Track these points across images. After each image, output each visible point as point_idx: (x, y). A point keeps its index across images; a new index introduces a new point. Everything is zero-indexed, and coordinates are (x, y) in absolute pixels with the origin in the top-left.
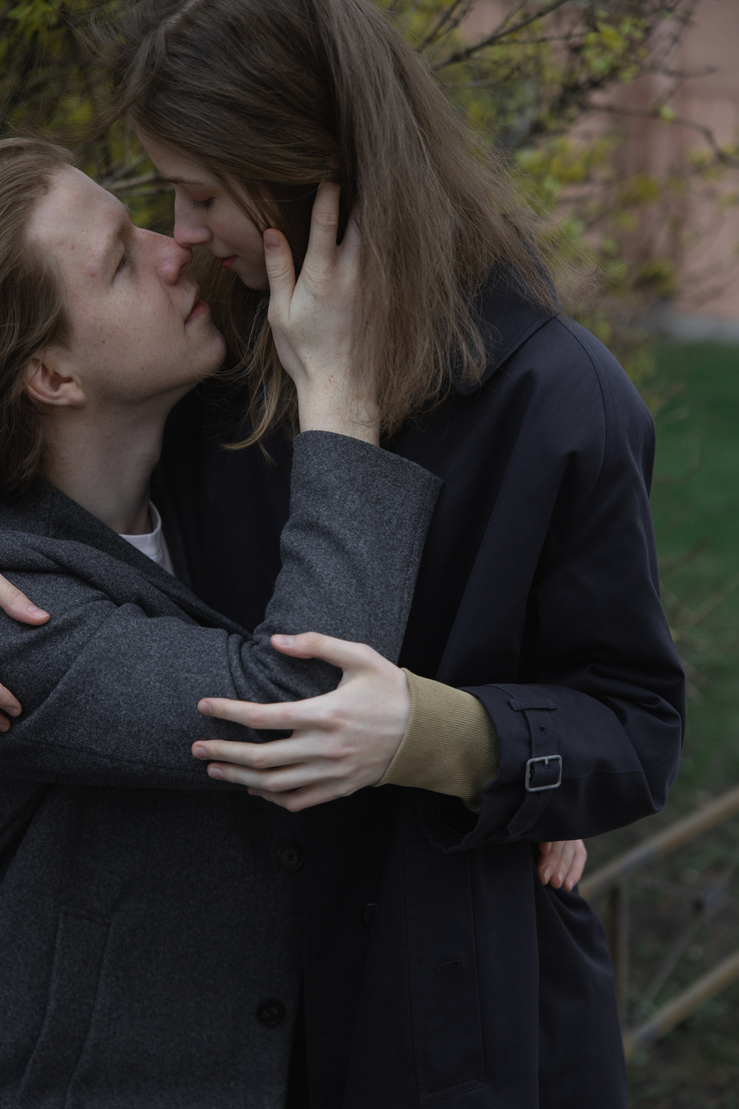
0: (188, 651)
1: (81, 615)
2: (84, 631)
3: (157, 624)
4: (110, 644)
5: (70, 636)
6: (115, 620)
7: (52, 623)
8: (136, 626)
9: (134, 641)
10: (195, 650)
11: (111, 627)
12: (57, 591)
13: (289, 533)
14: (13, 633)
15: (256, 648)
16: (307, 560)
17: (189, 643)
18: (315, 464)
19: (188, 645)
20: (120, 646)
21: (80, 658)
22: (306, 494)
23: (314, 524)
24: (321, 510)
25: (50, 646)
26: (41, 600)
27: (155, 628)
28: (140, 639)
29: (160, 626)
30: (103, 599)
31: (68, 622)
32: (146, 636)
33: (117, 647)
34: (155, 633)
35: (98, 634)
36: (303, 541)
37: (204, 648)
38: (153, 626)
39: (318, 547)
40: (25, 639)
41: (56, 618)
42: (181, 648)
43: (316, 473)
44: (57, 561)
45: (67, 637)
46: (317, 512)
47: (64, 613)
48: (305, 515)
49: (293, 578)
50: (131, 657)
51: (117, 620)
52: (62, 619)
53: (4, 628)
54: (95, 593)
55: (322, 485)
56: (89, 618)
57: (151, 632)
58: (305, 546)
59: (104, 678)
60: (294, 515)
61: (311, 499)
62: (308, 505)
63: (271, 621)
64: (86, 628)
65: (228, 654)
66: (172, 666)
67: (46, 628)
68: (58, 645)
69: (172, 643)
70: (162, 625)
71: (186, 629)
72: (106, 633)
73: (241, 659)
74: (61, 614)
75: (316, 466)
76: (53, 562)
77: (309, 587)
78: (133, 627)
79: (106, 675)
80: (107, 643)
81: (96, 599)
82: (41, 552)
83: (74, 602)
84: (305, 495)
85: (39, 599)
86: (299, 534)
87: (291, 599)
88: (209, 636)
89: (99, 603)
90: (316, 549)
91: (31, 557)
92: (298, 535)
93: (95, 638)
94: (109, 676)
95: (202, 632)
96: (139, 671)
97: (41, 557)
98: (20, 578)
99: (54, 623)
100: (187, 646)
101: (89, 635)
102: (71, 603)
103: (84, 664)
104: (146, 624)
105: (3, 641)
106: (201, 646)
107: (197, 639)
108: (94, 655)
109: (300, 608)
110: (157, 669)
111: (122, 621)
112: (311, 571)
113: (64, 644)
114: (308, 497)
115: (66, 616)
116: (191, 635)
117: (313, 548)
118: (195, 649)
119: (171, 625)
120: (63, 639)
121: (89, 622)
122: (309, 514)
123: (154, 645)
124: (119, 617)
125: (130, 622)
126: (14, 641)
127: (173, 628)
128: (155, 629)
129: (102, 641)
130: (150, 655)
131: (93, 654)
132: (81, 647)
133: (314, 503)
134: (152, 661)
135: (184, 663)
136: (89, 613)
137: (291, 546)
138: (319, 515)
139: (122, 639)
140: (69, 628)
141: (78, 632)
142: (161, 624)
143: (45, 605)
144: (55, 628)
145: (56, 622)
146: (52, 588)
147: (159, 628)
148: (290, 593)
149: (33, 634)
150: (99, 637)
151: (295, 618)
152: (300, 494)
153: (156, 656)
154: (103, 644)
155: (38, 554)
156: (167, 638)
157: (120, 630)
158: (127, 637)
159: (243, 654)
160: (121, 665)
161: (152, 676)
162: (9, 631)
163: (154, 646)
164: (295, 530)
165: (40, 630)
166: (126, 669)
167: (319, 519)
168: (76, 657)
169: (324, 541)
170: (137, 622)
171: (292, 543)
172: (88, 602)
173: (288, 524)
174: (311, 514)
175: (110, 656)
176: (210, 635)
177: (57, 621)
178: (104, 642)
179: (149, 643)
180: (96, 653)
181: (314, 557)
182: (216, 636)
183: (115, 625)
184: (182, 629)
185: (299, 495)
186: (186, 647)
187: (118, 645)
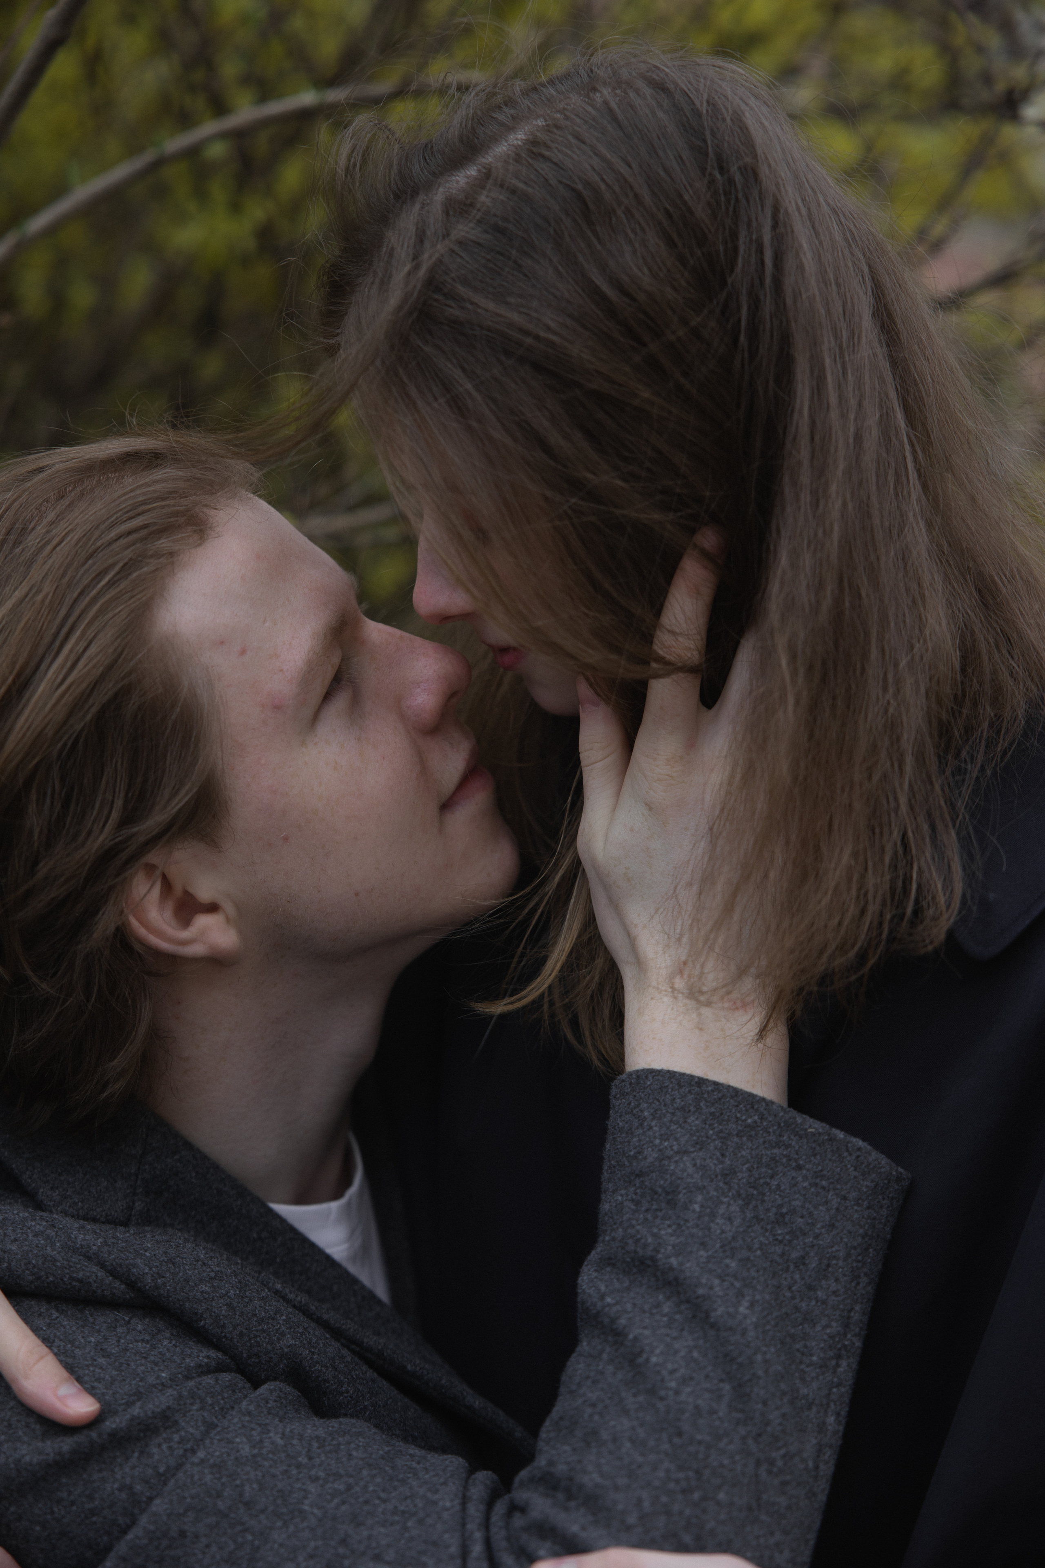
0: (380, 1510)
1: (169, 1408)
2: (172, 1444)
3: (324, 1441)
4: (224, 1480)
5: (142, 1453)
6: (239, 1425)
7: (108, 1423)
8: (280, 1442)
9: (274, 1476)
10: (395, 1511)
11: (230, 1442)
12: (126, 1350)
13: (595, 1274)
14: (26, 1439)
15: (518, 1521)
16: (631, 1336)
17: (384, 1491)
18: (655, 1138)
19: (382, 1495)
20: (242, 1485)
21: (159, 1506)
22: (634, 1197)
23: (648, 1262)
24: (663, 1232)
25: (100, 1471)
26: (91, 1369)
27: (319, 1448)
28: (286, 1471)
29: (329, 1445)
30: (220, 1368)
31: (139, 1424)
32: (299, 1466)
33: (237, 1486)
34: (317, 1461)
35: (201, 1454)
36: (625, 1295)
37: (415, 1506)
38: (315, 1445)
39: (654, 1311)
40: (48, 1454)
41: (116, 1413)
42: (366, 1502)
43: (656, 1156)
44: (131, 1284)
45: (136, 1455)
46: (655, 1236)
47: (133, 1403)
48: (630, 1241)
49: (602, 1373)
50: (263, 1511)
51: (243, 1426)
52: (128, 1417)
53: (10, 1426)
54: (205, 1355)
55: (666, 1180)
56: (184, 1415)
57: (310, 1458)
58: (629, 1306)
59: (204, 1553)
60: (607, 1238)
61: (643, 1209)
62: (637, 1220)
63: (551, 1463)
64: (176, 1437)
65: (464, 1525)
66: (343, 1542)
67: (94, 1434)
68: (116, 1470)
69: (349, 1488)
70: (335, 1442)
71: (383, 1457)
72: (217, 1454)
73: (488, 1543)
74: (129, 1404)
75: (657, 1141)
76: (123, 1286)
77: (635, 1395)
78: (273, 1443)
79: (208, 1546)
80: (217, 1475)
81: (205, 1370)
82: (102, 1265)
83: (158, 1377)
84: (632, 1200)
85: (88, 1366)
86: (618, 1279)
87: (596, 1418)
88: (427, 1476)
89: (209, 1380)
90: (652, 1314)
91: (81, 1275)
92: (615, 1281)
93: (193, 1464)
94: (214, 1549)
95: (414, 1465)
96: (276, 1546)
97: (101, 1274)
98: (55, 1315)
99: (110, 1424)
100: (379, 1498)
101: (181, 1452)
102: (151, 1379)
103: (165, 1518)
104: (301, 1438)
105: (4, 1453)
106: (409, 1501)
107: (403, 1481)
108: (188, 1500)
109: (614, 1440)
110: (312, 1544)
111: (253, 1429)
112: (640, 1360)
113: (127, 1470)
114: (637, 1203)
115: (136, 1410)
116: (390, 1472)
117: (644, 1312)
118: (396, 1507)
119: (353, 1445)
120: (127, 1459)
121: (183, 1424)
122: (638, 1240)
123: (312, 1488)
124: (247, 1418)
125: (269, 1431)
126: (27, 1458)
127: (354, 1453)
128: (319, 1451)
129: (206, 1471)
130: (301, 1512)
131: (185, 1498)
132: (163, 1478)
133: (649, 1216)
134: (305, 1524)
135: (369, 1537)
136: (185, 1404)
137: (599, 1304)
138: (659, 1244)
139: (248, 1468)
140: (142, 1435)
141: (160, 1445)
142: (333, 1439)
143: (99, 1380)
144: (113, 1434)
145: (115, 1422)
146: (118, 1341)
147: (328, 1448)
148: (593, 1405)
149: (66, 1444)
150: (202, 1461)
151: (603, 1461)
152: (622, 1195)
153: (312, 1513)
154: (208, 1478)
155: (95, 1269)
156: (341, 1476)
157: (246, 1450)
158: (260, 1466)
159: (494, 1530)
160: (239, 1528)
161: (300, 1559)
162: (20, 1433)
163: (313, 1490)
164: (608, 1269)
165: (80, 1438)
166: (249, 1537)
167: (658, 1252)
168: (151, 1499)
169: (668, 1298)
170: (283, 1434)
171: (602, 1297)
172: (188, 1378)
173: (594, 1255)
174: (643, 1241)
175: (221, 1505)
176: (432, 1473)
177: (118, 1420)
178: (212, 1473)
179: (303, 1484)
180: (192, 1498)
181: (647, 1332)
182: (442, 1480)
183: (236, 1437)
184: (374, 1456)
185: (620, 1198)
186: (377, 1502)
187: (238, 1482)
